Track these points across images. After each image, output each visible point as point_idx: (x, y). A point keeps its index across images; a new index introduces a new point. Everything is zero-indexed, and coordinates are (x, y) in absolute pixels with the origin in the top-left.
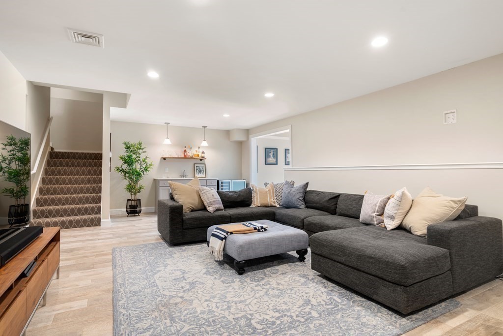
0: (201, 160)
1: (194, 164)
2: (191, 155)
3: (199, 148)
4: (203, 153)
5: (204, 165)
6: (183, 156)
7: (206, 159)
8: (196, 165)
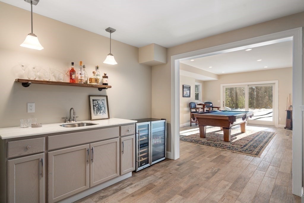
0: (100, 89)
1: (89, 96)
2: (84, 80)
3: (97, 68)
4: (105, 77)
5: (105, 98)
7: (110, 87)
8: (92, 98)
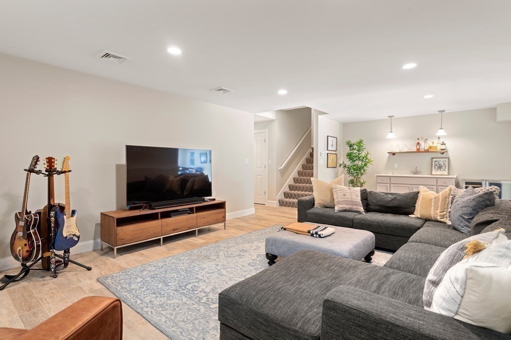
0: (443, 153)
1: (432, 159)
2: (426, 148)
4: (443, 144)
5: (447, 159)
6: (415, 150)
7: (449, 151)
